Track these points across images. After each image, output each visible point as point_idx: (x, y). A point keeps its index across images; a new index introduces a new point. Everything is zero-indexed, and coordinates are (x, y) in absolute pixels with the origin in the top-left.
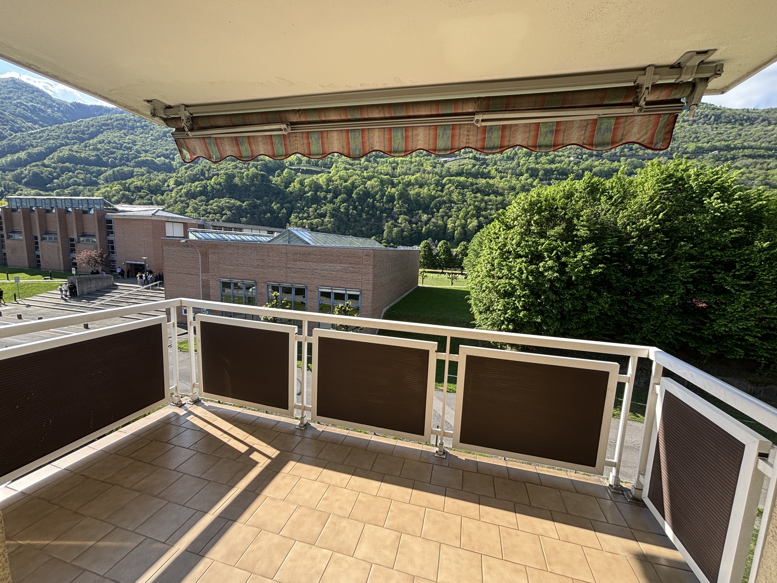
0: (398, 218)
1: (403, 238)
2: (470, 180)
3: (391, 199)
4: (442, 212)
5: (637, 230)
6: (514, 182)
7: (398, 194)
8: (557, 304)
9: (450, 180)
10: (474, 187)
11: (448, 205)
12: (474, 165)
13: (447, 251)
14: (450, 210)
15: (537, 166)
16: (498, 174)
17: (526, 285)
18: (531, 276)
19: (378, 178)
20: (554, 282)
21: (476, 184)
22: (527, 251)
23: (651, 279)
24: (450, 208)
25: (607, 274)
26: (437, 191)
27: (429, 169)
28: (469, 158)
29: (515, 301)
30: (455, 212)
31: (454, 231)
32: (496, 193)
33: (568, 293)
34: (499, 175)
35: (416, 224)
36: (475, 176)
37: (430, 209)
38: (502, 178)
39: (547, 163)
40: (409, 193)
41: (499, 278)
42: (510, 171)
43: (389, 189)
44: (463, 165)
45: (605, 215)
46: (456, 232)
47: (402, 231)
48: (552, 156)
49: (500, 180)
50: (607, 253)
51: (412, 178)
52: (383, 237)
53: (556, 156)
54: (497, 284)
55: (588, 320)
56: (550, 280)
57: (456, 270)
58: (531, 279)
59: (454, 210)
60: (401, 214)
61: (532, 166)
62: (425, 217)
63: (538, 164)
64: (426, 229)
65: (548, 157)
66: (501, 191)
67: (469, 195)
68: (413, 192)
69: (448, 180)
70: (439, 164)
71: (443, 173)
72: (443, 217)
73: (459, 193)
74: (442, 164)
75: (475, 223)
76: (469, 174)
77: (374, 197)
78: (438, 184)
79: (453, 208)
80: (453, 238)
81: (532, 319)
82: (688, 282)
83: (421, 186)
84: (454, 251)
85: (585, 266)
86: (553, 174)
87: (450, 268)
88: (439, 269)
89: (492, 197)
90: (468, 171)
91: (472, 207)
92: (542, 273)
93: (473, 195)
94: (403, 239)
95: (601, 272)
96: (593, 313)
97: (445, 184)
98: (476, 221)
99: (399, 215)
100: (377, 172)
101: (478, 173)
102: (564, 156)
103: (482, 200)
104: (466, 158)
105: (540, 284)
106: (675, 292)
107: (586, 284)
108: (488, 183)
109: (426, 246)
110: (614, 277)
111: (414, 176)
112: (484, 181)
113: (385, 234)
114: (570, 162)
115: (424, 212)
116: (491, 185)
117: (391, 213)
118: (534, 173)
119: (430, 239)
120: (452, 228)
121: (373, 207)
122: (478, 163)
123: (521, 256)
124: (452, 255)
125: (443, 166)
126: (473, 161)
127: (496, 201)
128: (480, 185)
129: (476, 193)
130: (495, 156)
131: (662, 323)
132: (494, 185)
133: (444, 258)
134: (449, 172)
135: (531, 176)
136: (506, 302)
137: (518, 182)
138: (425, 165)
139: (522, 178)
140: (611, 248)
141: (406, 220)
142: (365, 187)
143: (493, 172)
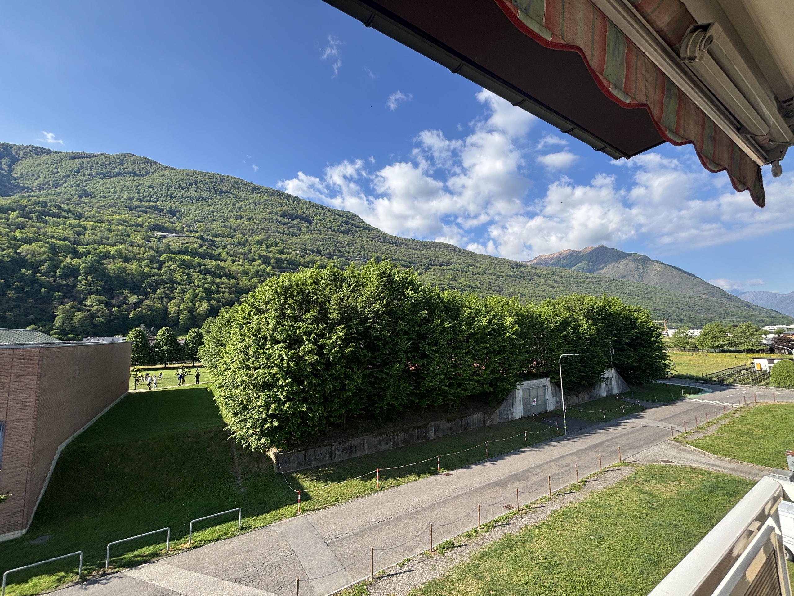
0: (85, 299)
1: (95, 326)
2: (197, 260)
3: (73, 272)
4: (161, 293)
5: (372, 312)
6: (247, 267)
7: (85, 268)
8: (319, 387)
9: (171, 257)
10: (203, 268)
11: (168, 285)
12: (201, 246)
13: (172, 341)
14: (172, 291)
15: (268, 254)
16: (229, 257)
17: (287, 373)
18: (292, 362)
19: (46, 243)
20: (315, 365)
21: (205, 265)
22: (285, 336)
23: (386, 352)
24: (172, 289)
25: (356, 351)
26: (152, 268)
27: (140, 241)
28: (195, 237)
29: (278, 391)
30: (179, 293)
31: (179, 316)
32: (229, 276)
33: (328, 375)
34: (230, 259)
35: (119, 306)
36: (204, 256)
37: (141, 289)
38: (234, 262)
39: (277, 253)
40: (106, 268)
41: (256, 368)
42: (242, 256)
43: (68, 260)
44: (187, 243)
45: (347, 300)
46: (181, 317)
47: (94, 316)
48: (282, 248)
49: (231, 264)
50: (355, 333)
51: (113, 250)
52: (53, 326)
53: (284, 248)
54: (255, 376)
55: (347, 398)
56: (311, 364)
57: (185, 363)
58: (292, 365)
59: (177, 291)
60: (91, 293)
61: (263, 254)
62: (134, 299)
63: (269, 252)
64: (135, 314)
65: (278, 248)
66: (234, 274)
67: (196, 276)
68: (112, 267)
69: (168, 257)
70: (155, 238)
71: (161, 249)
72: (161, 299)
73: (183, 273)
74: (159, 239)
75: (205, 306)
76: (195, 254)
77: (36, 268)
78: (152, 260)
79: (176, 289)
80: (177, 323)
81: (296, 409)
82: (408, 352)
83: (127, 260)
84: (182, 340)
85: (339, 345)
86: (284, 263)
87: (177, 360)
88: (160, 364)
89: (224, 280)
90: (194, 251)
91: (201, 289)
92: (302, 358)
93: (201, 276)
94: (94, 328)
95: (353, 350)
96: (350, 390)
97: (163, 262)
98: (207, 304)
99: (86, 294)
100: (44, 235)
101: (207, 254)
102: (291, 249)
103: (213, 283)
104: (190, 237)
105: (301, 369)
106: (401, 361)
107: (342, 363)
108: (219, 265)
109: (139, 335)
110: (362, 354)
111: (115, 248)
112: (214, 263)
113: (57, 322)
114: (297, 255)
115: (132, 292)
116: (223, 267)
117: (71, 292)
118: (266, 261)
119: (143, 325)
120: (175, 312)
121: (33, 281)
122: (206, 244)
123: (278, 342)
124: (179, 345)
125: (160, 240)
126: (199, 241)
127: (229, 284)
128: (209, 267)
129: (205, 274)
130: (224, 239)
131: (398, 387)
132: (225, 268)
133: (168, 350)
134: (169, 248)
135: (264, 263)
136: (267, 395)
137: (251, 267)
138: (132, 236)
139: (255, 264)
140: (357, 329)
141: (100, 302)
142: (16, 253)
143: (224, 255)
